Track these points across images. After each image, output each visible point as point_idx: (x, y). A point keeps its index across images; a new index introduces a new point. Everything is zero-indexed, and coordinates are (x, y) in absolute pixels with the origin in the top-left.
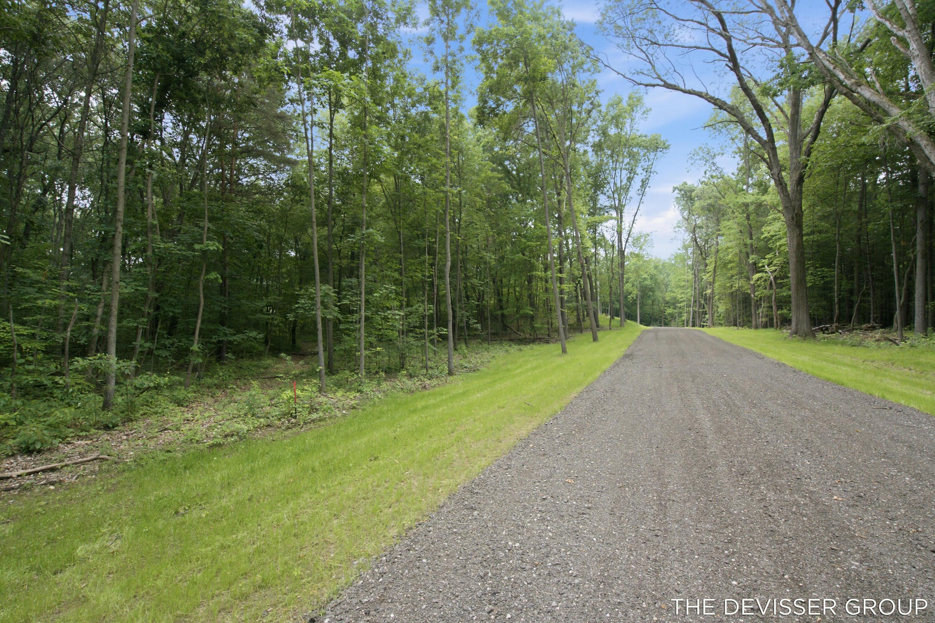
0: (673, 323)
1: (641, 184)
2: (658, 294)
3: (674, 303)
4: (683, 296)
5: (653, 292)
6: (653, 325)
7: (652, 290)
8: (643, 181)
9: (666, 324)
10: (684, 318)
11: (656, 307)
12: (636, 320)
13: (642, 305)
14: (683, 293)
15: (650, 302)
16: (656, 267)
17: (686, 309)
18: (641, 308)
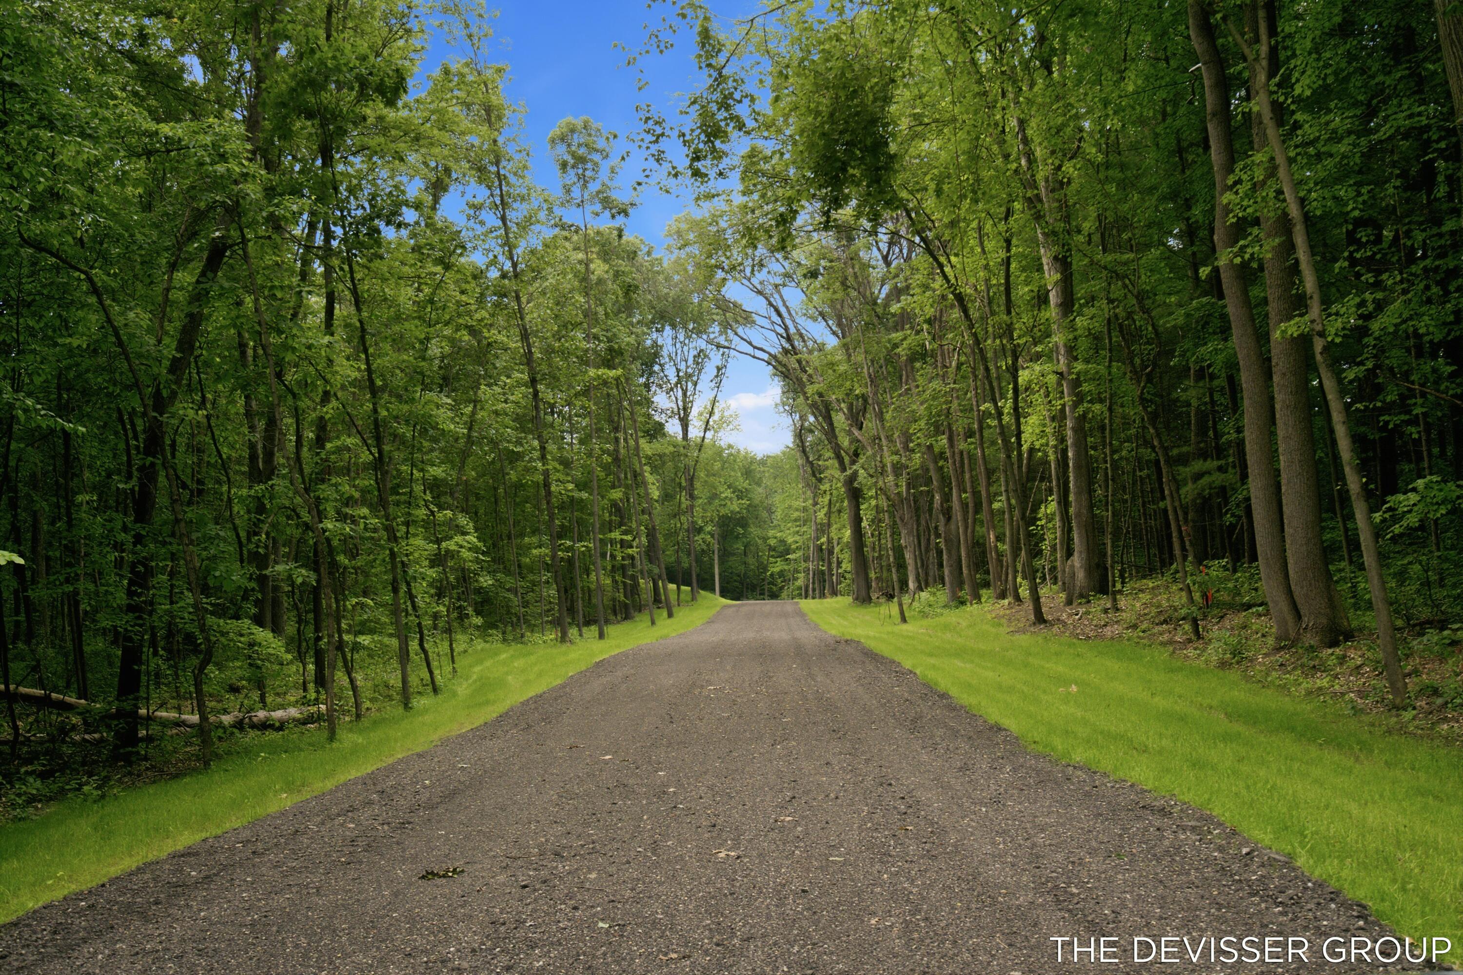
0: (784, 594)
1: (715, 372)
2: (754, 530)
3: (783, 551)
4: (797, 538)
5: (745, 526)
6: (748, 599)
7: (743, 522)
8: (719, 369)
9: (774, 596)
10: (800, 582)
11: (751, 560)
12: (713, 590)
13: (725, 555)
14: (798, 532)
15: (739, 546)
16: (748, 473)
17: (803, 565)
18: (722, 562)
